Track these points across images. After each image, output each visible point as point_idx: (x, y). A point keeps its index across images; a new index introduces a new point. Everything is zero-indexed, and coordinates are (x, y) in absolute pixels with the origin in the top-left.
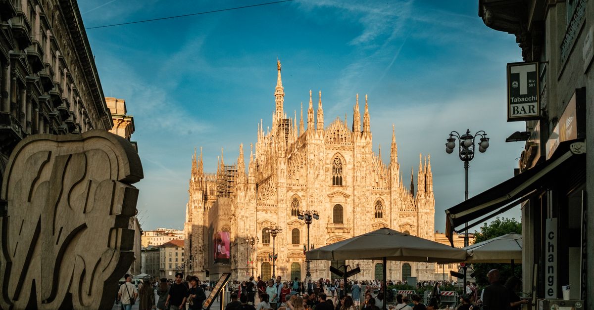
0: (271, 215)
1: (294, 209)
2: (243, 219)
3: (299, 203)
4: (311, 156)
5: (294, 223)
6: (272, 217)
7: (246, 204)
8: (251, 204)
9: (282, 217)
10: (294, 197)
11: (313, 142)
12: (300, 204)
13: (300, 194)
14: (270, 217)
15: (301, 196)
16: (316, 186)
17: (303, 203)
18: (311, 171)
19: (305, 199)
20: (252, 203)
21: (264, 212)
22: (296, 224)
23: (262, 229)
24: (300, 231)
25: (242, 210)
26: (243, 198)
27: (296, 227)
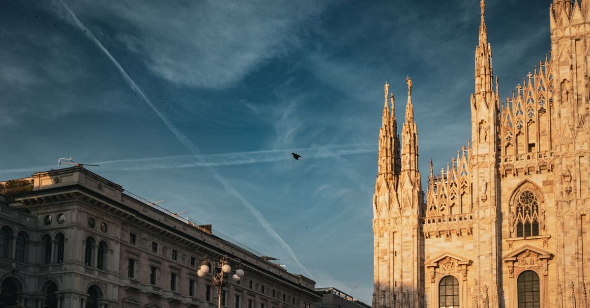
0: (459, 243)
1: (524, 222)
2: (386, 258)
3: (538, 203)
4: (562, 72)
5: (520, 258)
6: (463, 247)
7: (392, 221)
8: (405, 221)
9: (484, 242)
10: (523, 189)
11: (567, 33)
12: (542, 207)
13: (538, 179)
14: (457, 247)
15: (540, 185)
16: (578, 147)
17: (547, 201)
18: (564, 112)
19: (552, 191)
20: (408, 217)
21: (443, 237)
22: (528, 260)
23: (437, 280)
24: (541, 277)
25: (381, 236)
26: (385, 209)
27: (527, 268)
